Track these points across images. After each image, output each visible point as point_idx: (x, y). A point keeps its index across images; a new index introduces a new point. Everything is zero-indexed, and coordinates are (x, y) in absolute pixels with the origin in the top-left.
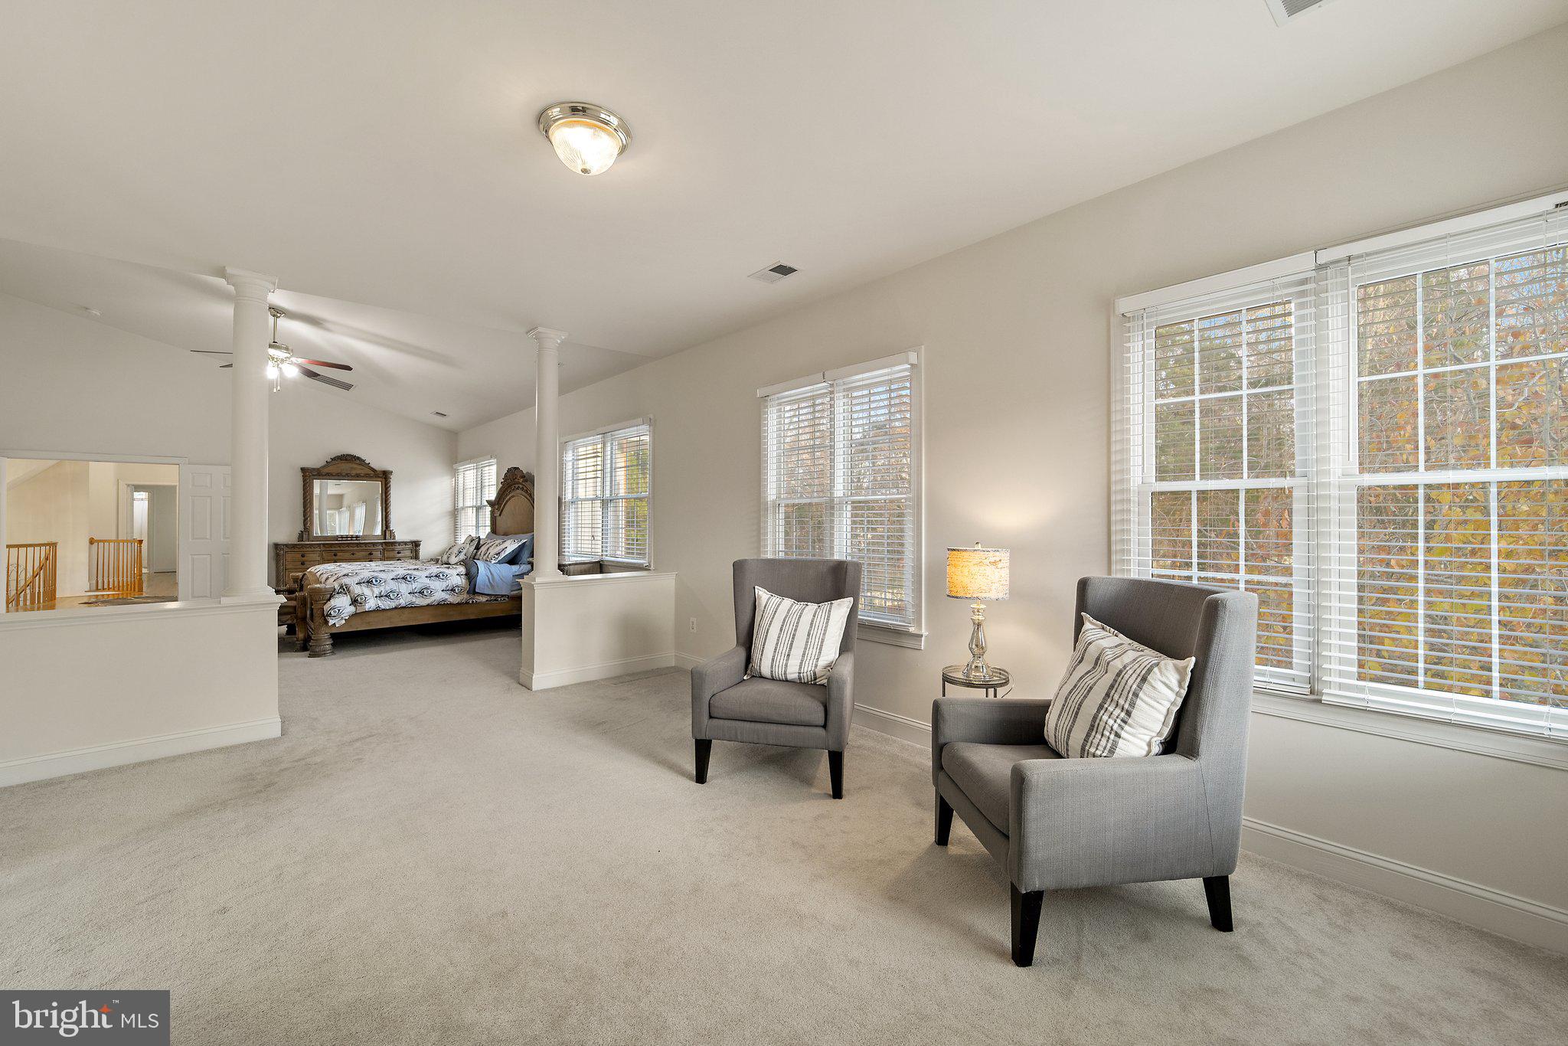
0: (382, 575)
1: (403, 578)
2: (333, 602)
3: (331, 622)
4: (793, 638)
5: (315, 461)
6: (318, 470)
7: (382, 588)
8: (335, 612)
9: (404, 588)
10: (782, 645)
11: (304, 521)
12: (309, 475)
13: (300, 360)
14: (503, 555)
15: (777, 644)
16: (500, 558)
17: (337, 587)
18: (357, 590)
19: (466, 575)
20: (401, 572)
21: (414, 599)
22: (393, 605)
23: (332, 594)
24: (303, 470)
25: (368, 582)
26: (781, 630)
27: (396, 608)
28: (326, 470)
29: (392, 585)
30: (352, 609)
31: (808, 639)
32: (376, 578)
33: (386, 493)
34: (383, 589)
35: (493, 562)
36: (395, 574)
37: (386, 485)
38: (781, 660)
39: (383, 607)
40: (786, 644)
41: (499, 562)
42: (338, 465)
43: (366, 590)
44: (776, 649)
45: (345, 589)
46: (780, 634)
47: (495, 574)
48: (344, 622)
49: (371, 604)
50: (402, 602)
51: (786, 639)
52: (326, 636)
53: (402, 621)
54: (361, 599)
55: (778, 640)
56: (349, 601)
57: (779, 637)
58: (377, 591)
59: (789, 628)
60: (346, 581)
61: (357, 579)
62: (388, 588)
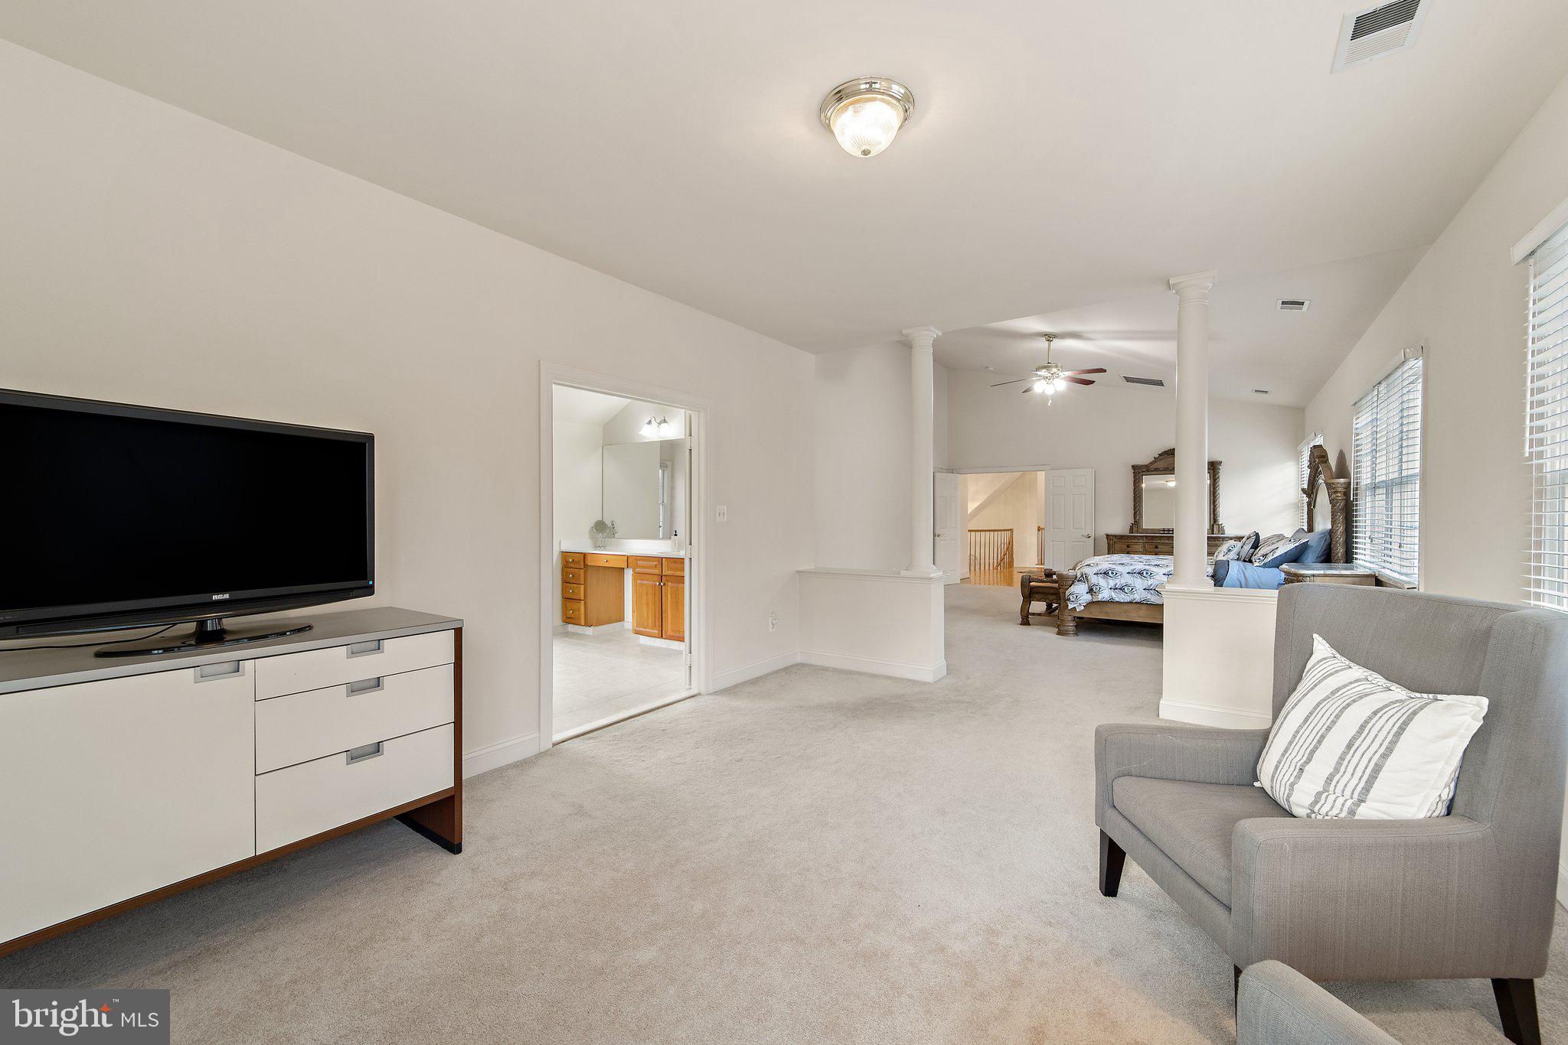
0: (1119, 568)
1: (1139, 573)
2: (1072, 589)
3: (1071, 606)
4: (1320, 742)
5: (1144, 459)
6: (1146, 466)
7: (1117, 581)
8: (1073, 597)
9: (1139, 583)
10: (1297, 748)
11: (1135, 514)
12: (1139, 472)
13: (1068, 373)
14: (1270, 558)
15: (1291, 743)
16: (1266, 561)
17: (1079, 576)
18: (1094, 580)
19: (1213, 576)
20: (1140, 567)
21: (1149, 596)
22: (1127, 599)
23: (1074, 580)
24: (1134, 467)
25: (1105, 573)
26: (1306, 720)
27: (1131, 602)
28: (1153, 466)
29: (1128, 579)
30: (1088, 598)
31: (1345, 753)
32: (1112, 570)
33: (1214, 485)
34: (1119, 582)
35: (1256, 564)
36: (1132, 567)
37: (1214, 476)
38: (1287, 774)
39: (1117, 599)
40: (1304, 748)
41: (1265, 566)
42: (1165, 460)
43: (1101, 581)
44: (1286, 751)
45: (1084, 578)
46: (1301, 727)
47: (1249, 579)
48: (1083, 608)
49: (1105, 595)
50: (1137, 597)
51: (1308, 738)
52: (1070, 618)
53: (1139, 617)
54: (1096, 589)
55: (1294, 736)
56: (1087, 590)
57: (1297, 732)
58: (1112, 583)
59: (1320, 722)
60: (1086, 570)
61: (1095, 570)
62: (1123, 582)
